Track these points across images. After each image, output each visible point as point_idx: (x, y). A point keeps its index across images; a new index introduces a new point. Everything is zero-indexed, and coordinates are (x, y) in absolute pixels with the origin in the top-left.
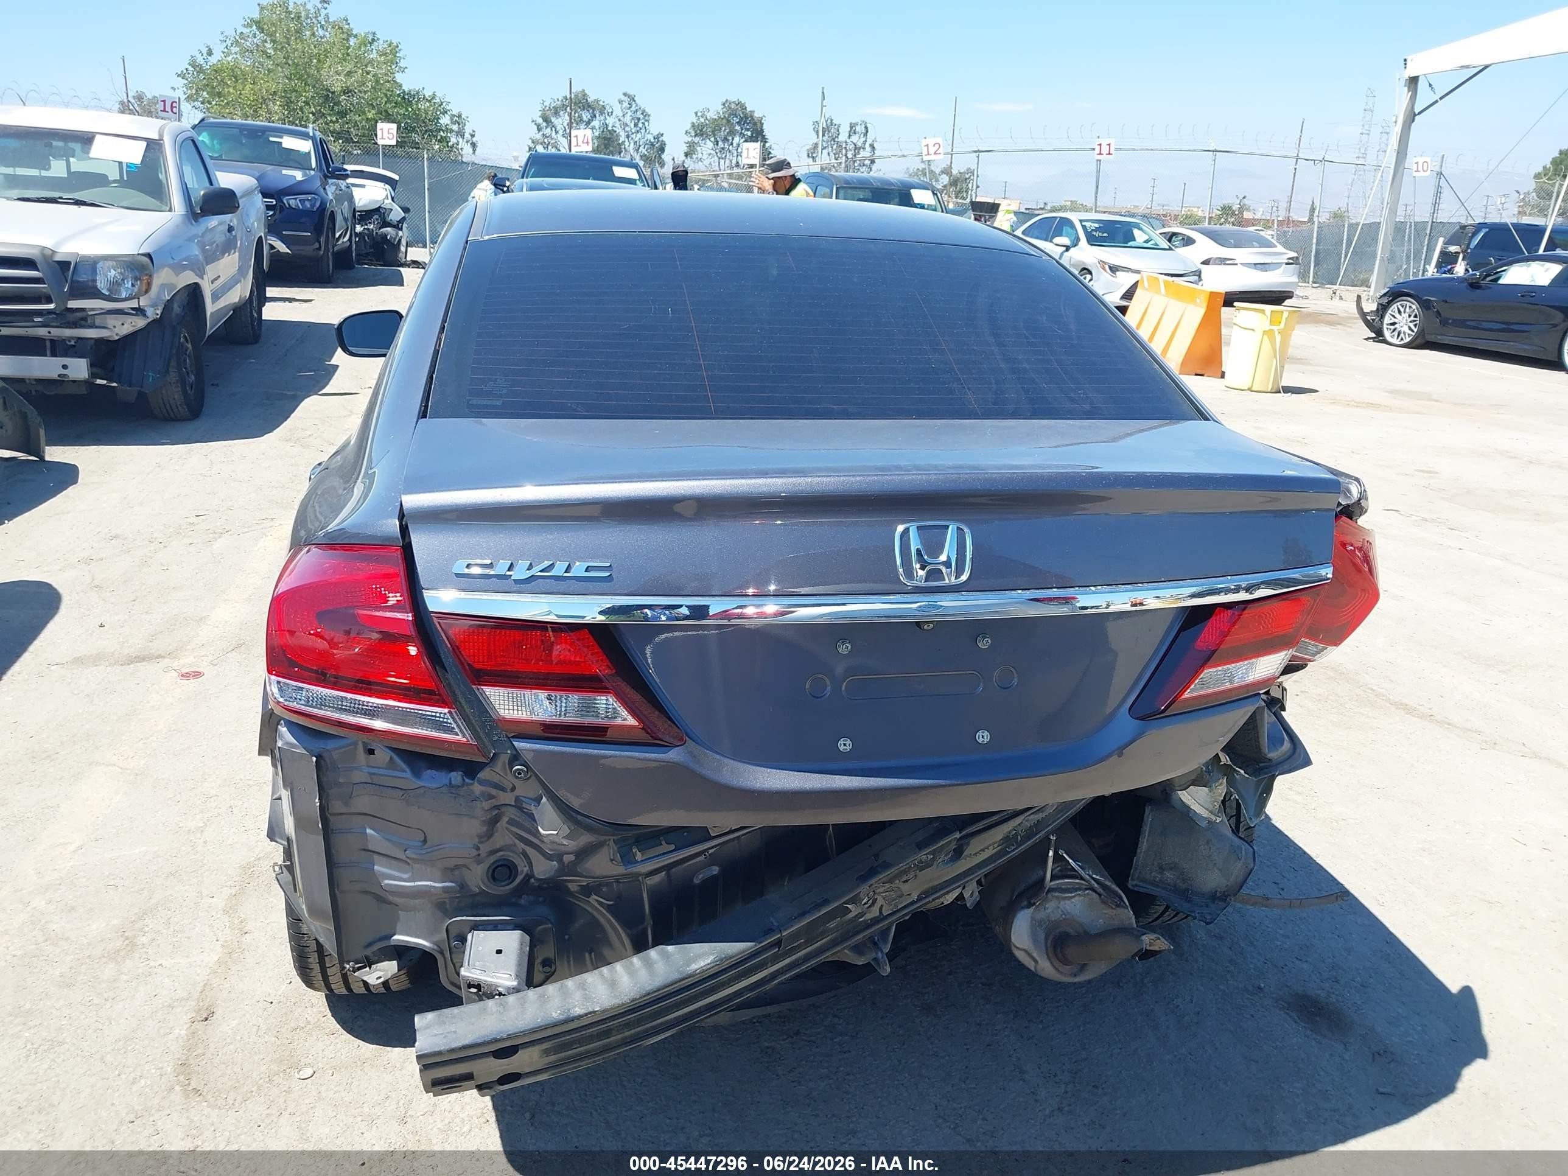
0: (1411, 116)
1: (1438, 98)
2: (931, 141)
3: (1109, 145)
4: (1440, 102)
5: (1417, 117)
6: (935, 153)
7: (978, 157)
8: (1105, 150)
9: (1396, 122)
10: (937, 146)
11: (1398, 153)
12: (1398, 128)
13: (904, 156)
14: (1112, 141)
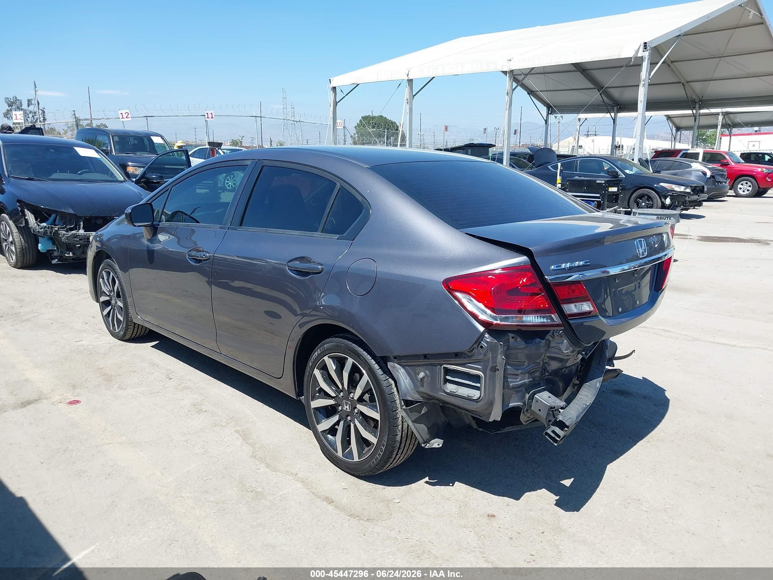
0: (336, 103)
1: (345, 95)
2: (123, 112)
3: (212, 113)
4: (346, 97)
5: (338, 104)
6: (126, 118)
7: (147, 119)
8: (210, 116)
9: (330, 106)
10: (127, 114)
11: (333, 119)
12: (332, 108)
13: (108, 119)
14: (213, 112)
